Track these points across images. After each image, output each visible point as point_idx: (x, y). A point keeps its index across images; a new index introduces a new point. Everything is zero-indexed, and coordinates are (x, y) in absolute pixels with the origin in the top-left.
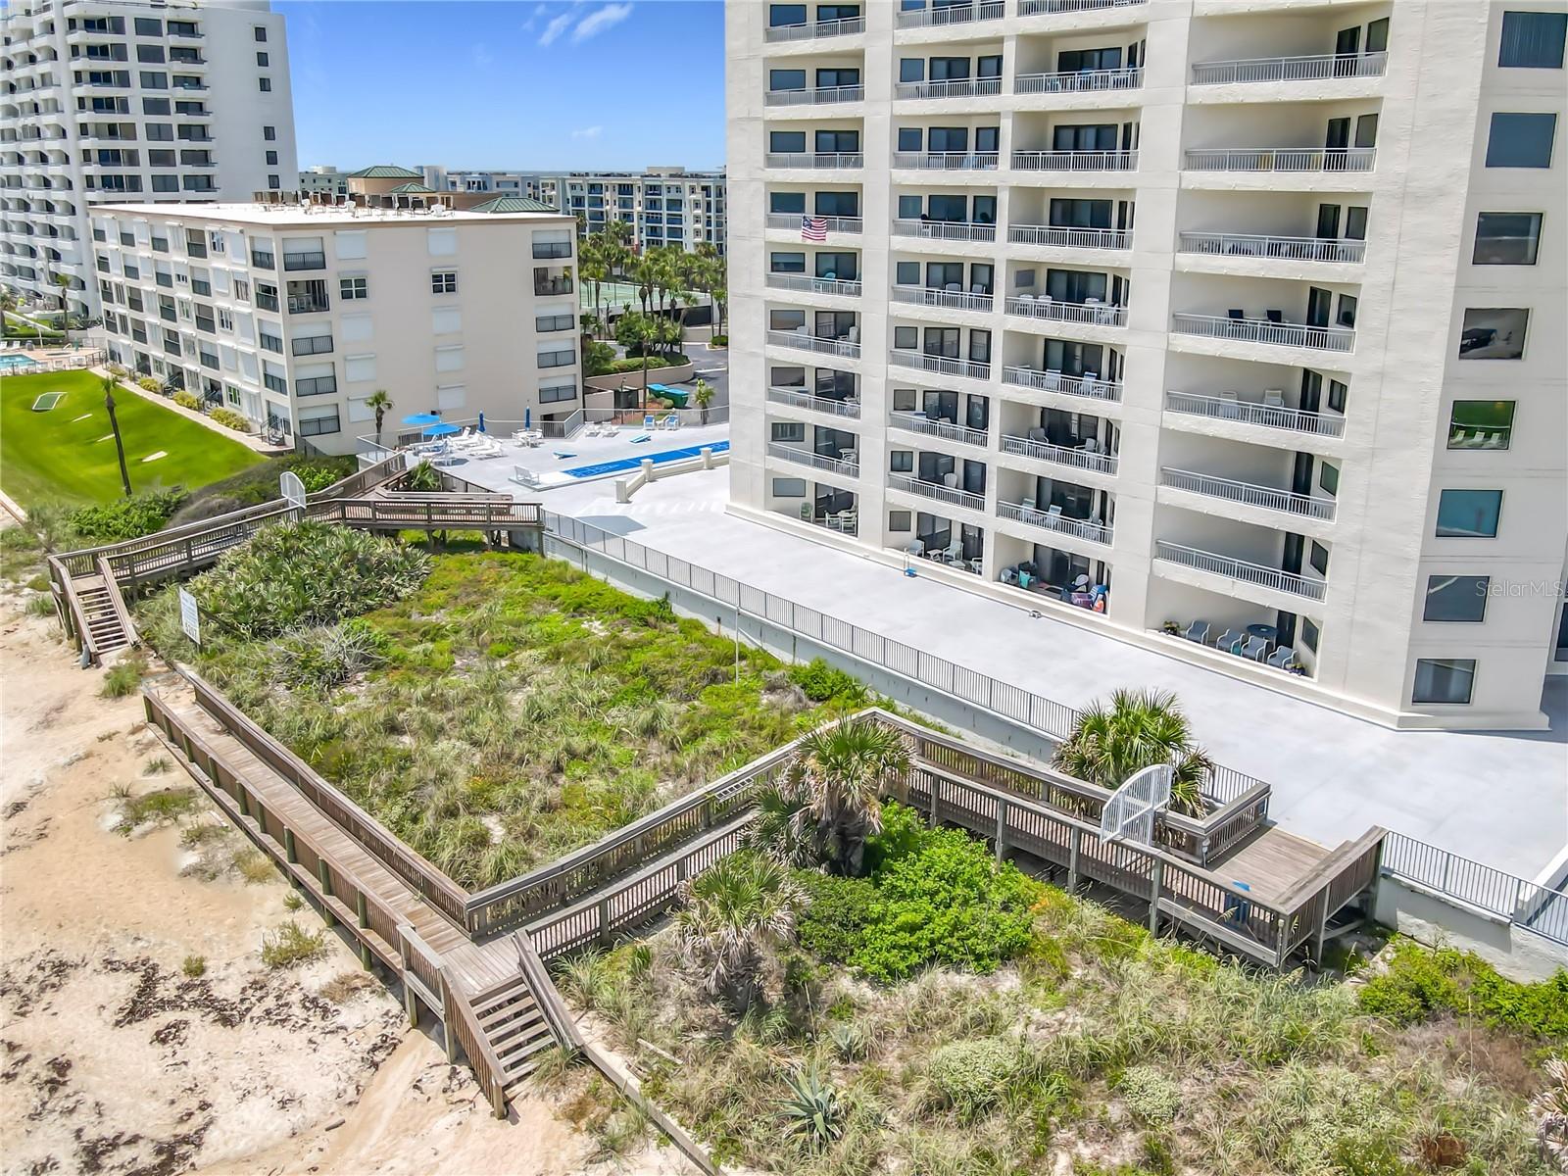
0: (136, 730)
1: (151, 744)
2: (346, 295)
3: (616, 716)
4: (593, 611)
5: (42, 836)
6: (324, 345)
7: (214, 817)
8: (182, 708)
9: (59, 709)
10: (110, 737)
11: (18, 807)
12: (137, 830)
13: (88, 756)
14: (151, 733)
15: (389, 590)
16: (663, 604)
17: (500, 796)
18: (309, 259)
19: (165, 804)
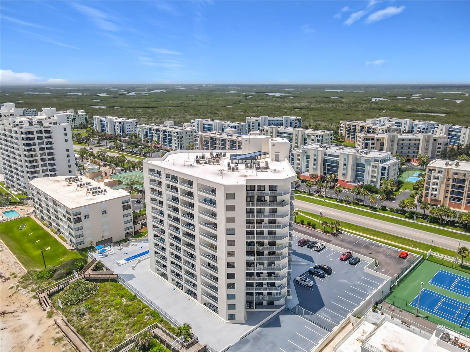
0: (53, 325)
1: (56, 328)
2: (85, 218)
3: (123, 322)
4: (124, 297)
5: (43, 345)
6: (81, 228)
7: (66, 342)
8: (59, 321)
9: (41, 320)
10: (49, 327)
11: (38, 340)
12: (56, 344)
13: (47, 330)
14: (56, 326)
15: (92, 293)
16: (135, 296)
17: (105, 339)
18: (77, 213)
19: (59, 340)
